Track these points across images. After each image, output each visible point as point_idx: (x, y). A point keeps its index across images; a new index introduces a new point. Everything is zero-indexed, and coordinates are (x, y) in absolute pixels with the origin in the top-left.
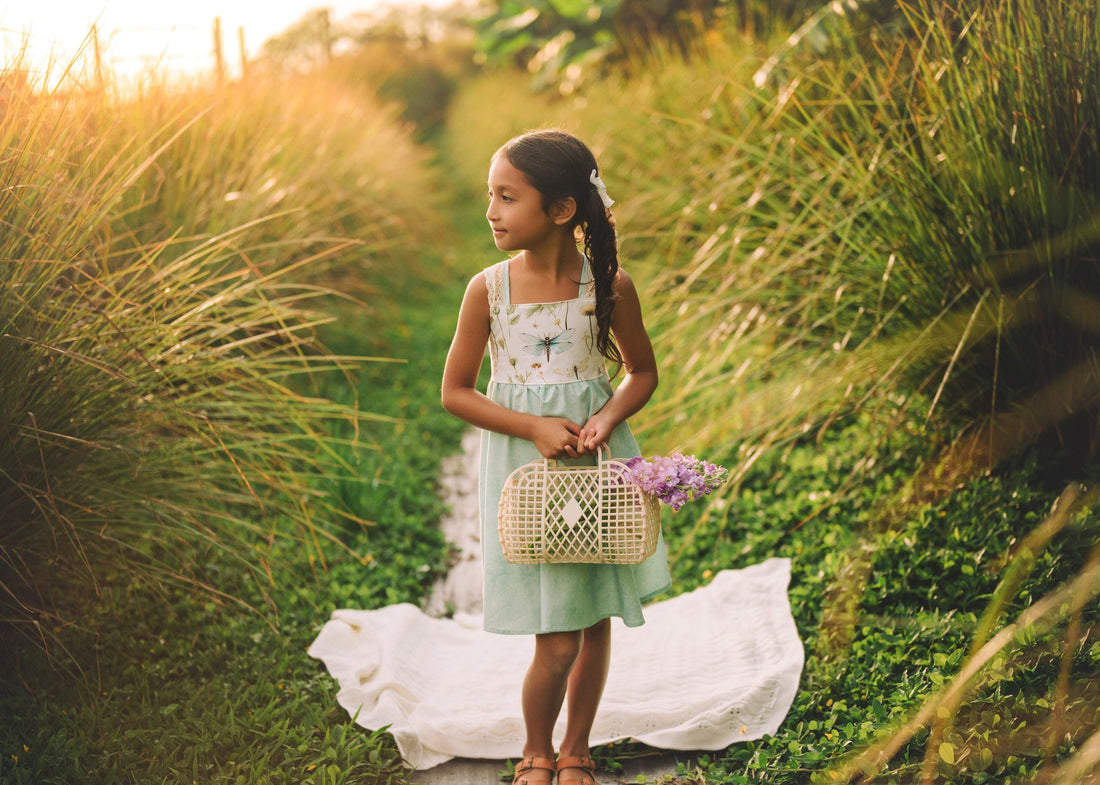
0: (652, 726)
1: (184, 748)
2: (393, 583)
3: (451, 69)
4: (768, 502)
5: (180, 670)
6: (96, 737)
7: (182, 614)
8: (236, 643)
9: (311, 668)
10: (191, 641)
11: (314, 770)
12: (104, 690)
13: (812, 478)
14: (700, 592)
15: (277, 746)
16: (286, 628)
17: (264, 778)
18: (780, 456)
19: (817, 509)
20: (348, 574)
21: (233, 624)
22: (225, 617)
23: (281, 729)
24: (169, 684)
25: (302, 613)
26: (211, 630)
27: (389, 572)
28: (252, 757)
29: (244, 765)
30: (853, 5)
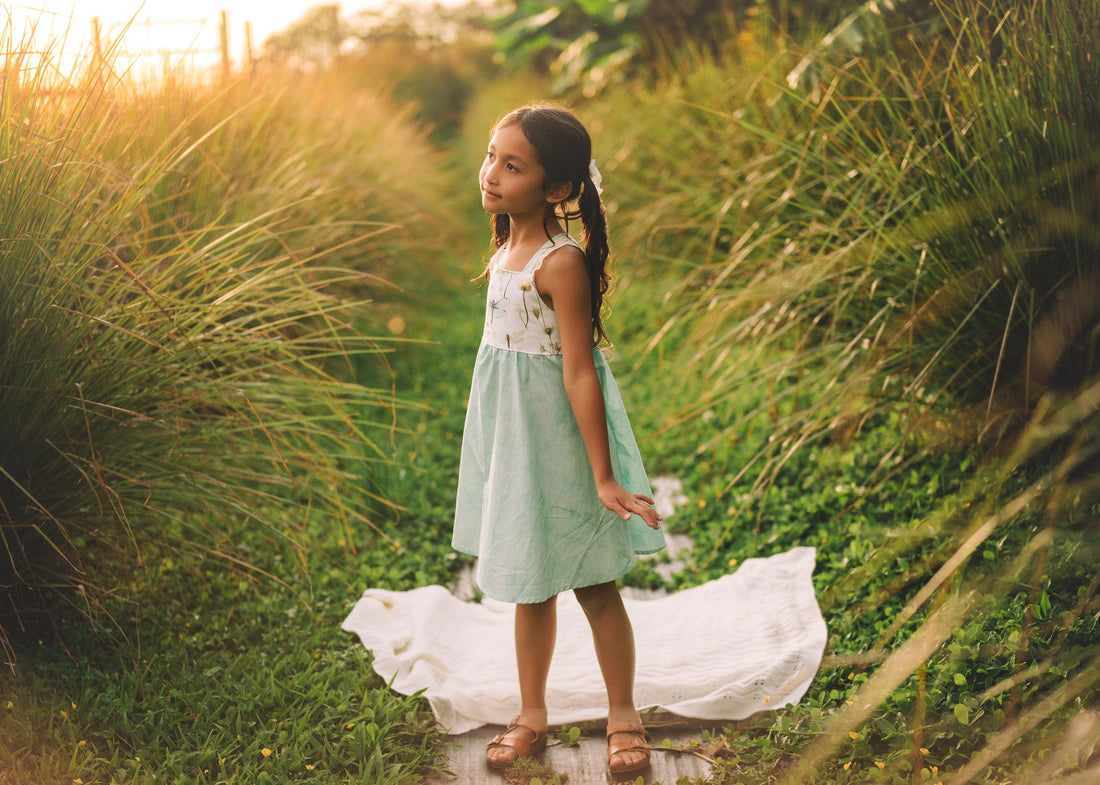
0: (678, 698)
1: (226, 708)
2: (422, 567)
3: (466, 70)
4: (793, 497)
5: (216, 642)
6: (139, 698)
7: (216, 592)
8: (270, 618)
9: (345, 640)
10: (226, 617)
11: (353, 728)
12: (143, 658)
13: (839, 474)
14: (725, 580)
15: (317, 706)
16: (320, 604)
17: (306, 733)
18: (807, 455)
19: (843, 501)
20: (377, 558)
21: (266, 600)
22: (257, 594)
23: (319, 691)
24: (207, 654)
25: (334, 593)
26: (244, 606)
27: (417, 558)
28: (293, 716)
29: (286, 723)
30: (889, 5)
